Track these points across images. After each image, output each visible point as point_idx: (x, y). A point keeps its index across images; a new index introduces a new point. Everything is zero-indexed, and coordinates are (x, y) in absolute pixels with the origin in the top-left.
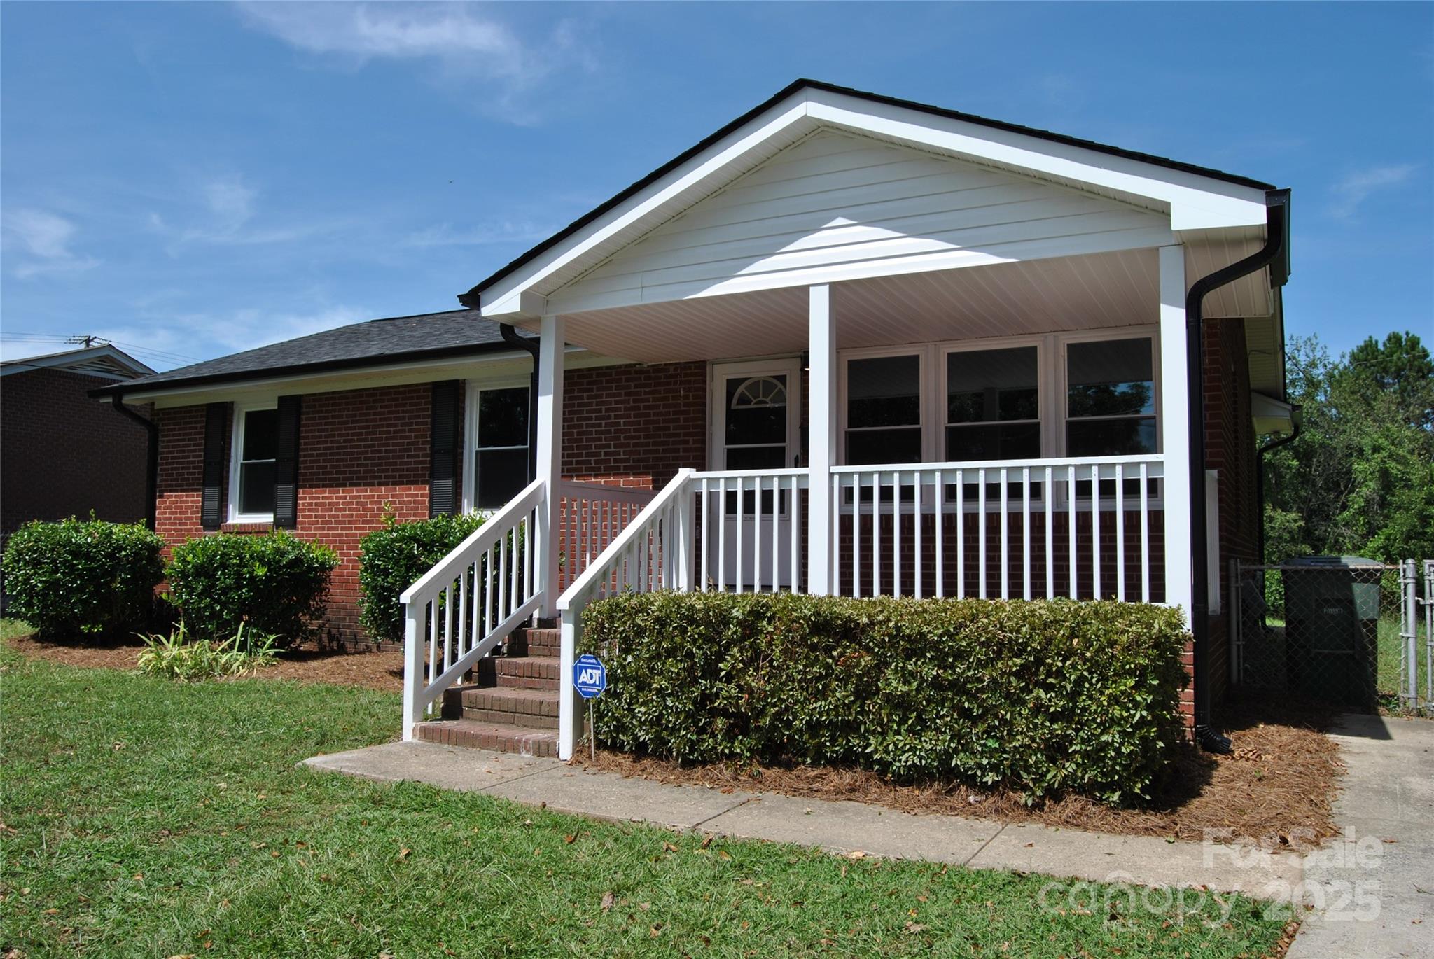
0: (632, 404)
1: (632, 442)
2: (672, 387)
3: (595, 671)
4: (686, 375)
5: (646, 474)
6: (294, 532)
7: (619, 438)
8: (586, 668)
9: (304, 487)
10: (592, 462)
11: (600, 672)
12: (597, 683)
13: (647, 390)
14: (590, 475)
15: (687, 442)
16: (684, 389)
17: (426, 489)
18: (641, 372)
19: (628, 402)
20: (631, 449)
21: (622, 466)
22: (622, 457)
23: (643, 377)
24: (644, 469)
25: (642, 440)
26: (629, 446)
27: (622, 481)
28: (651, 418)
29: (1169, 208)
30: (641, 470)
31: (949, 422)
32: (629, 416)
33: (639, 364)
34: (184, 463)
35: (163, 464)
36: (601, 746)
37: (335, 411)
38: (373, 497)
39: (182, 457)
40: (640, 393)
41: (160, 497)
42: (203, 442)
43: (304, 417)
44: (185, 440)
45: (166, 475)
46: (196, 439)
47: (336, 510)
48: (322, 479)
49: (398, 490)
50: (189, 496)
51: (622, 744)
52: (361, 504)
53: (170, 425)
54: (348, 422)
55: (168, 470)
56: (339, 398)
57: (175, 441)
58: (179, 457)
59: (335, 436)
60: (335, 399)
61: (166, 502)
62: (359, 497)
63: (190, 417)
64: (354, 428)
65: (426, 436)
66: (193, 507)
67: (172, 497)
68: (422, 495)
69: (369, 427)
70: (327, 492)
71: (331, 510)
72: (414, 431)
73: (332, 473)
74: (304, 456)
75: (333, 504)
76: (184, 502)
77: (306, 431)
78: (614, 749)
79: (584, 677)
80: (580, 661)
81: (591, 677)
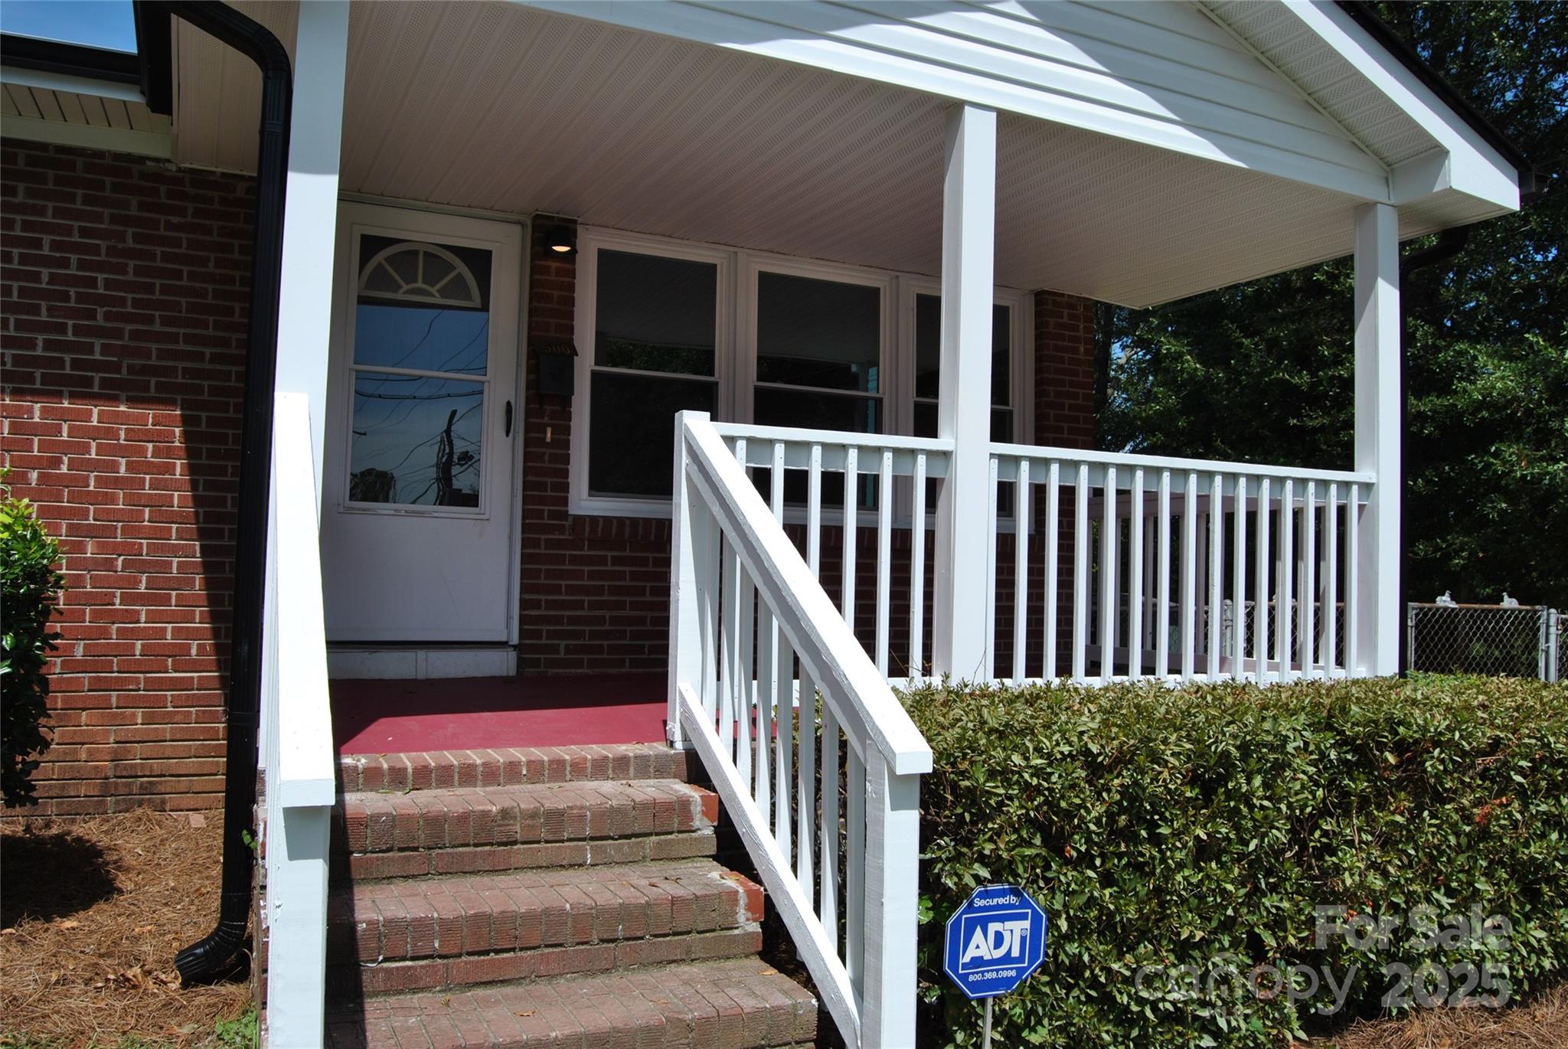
0: (130, 243)
1: (128, 327)
3: (1009, 925)
5: (170, 403)
8: (984, 923)
10: (9, 361)
11: (1026, 924)
12: (1015, 953)
13: (175, 220)
19: (120, 236)
20: (126, 341)
21: (97, 377)
22: (98, 357)
23: (163, 189)
24: (157, 390)
25: (157, 327)
26: (120, 337)
27: (95, 411)
28: (184, 283)
29: (1438, 154)
30: (152, 392)
31: (759, 379)
32: (122, 270)
33: (157, 160)
40: (153, 224)
79: (980, 946)
80: (971, 908)
81: (999, 939)
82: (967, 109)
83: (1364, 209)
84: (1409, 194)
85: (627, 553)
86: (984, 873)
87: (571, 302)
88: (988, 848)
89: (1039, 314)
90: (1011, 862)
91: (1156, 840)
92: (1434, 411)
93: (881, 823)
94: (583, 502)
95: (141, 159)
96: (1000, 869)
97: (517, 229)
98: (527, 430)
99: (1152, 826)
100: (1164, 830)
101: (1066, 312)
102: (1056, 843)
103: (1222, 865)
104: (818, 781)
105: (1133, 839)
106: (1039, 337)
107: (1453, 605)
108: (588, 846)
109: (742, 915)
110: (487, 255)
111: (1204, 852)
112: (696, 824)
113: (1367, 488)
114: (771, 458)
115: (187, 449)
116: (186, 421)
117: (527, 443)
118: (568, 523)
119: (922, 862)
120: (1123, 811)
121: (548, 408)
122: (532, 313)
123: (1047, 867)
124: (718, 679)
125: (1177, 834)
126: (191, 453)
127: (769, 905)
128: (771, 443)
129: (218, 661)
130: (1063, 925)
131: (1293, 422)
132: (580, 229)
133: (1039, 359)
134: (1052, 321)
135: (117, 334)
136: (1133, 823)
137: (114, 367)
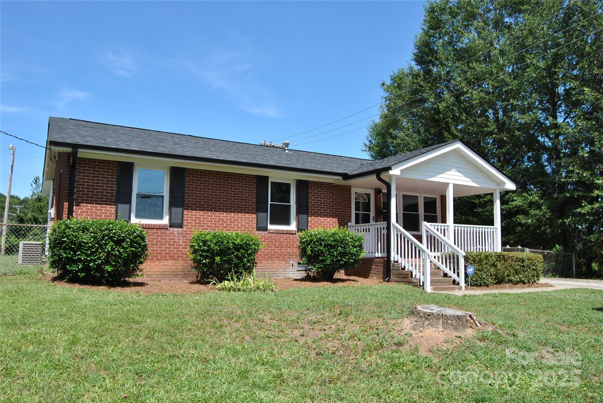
0: (331, 195)
2: (343, 192)
3: (471, 269)
4: (347, 189)
5: (336, 218)
6: (182, 229)
7: (327, 206)
9: (187, 209)
10: (319, 212)
13: (336, 192)
14: (318, 217)
15: (348, 209)
16: (346, 193)
17: (254, 216)
19: (330, 194)
20: (331, 209)
22: (328, 212)
23: (334, 187)
24: (335, 216)
25: (335, 207)
27: (328, 219)
28: (337, 201)
29: (504, 183)
32: (330, 199)
34: (99, 189)
35: (79, 188)
36: (471, 285)
37: (206, 178)
38: (227, 217)
39: (97, 186)
40: (333, 192)
41: (76, 205)
42: (115, 180)
43: (187, 178)
44: (99, 177)
45: (82, 194)
46: (109, 178)
47: (207, 221)
48: (198, 207)
49: (240, 215)
50: (103, 207)
51: (476, 284)
52: (221, 219)
53: (86, 167)
54: (213, 184)
55: (84, 191)
56: (208, 173)
57: (90, 176)
58: (94, 186)
59: (205, 189)
60: (206, 173)
61: (83, 209)
62: (220, 216)
63: (103, 166)
64: (217, 187)
65: (253, 195)
66: (106, 213)
67: (88, 206)
68: (252, 218)
69: (224, 188)
70: (202, 213)
71: (204, 221)
72: (247, 192)
73: (205, 205)
74: (187, 196)
75: (205, 218)
76: (99, 210)
77: (188, 185)
78: (474, 286)
79: (469, 270)
80: (468, 267)
82: (450, 184)
84: (501, 188)
86: (469, 264)
87: (381, 201)
88: (469, 262)
89: (441, 199)
90: (471, 263)
91: (482, 262)
92: (505, 208)
93: (461, 260)
95: (332, 183)
97: (373, 190)
98: (376, 221)
106: (441, 203)
107: (509, 248)
110: (370, 194)
111: (486, 264)
113: (496, 228)
115: (338, 224)
116: (338, 220)
119: (464, 264)
120: (480, 259)
121: (379, 217)
122: (376, 203)
123: (474, 264)
125: (484, 262)
127: (444, 272)
130: (475, 269)
131: (475, 210)
132: (382, 190)
133: (441, 206)
134: (443, 200)
135: (330, 208)
136: (480, 261)
137: (330, 213)
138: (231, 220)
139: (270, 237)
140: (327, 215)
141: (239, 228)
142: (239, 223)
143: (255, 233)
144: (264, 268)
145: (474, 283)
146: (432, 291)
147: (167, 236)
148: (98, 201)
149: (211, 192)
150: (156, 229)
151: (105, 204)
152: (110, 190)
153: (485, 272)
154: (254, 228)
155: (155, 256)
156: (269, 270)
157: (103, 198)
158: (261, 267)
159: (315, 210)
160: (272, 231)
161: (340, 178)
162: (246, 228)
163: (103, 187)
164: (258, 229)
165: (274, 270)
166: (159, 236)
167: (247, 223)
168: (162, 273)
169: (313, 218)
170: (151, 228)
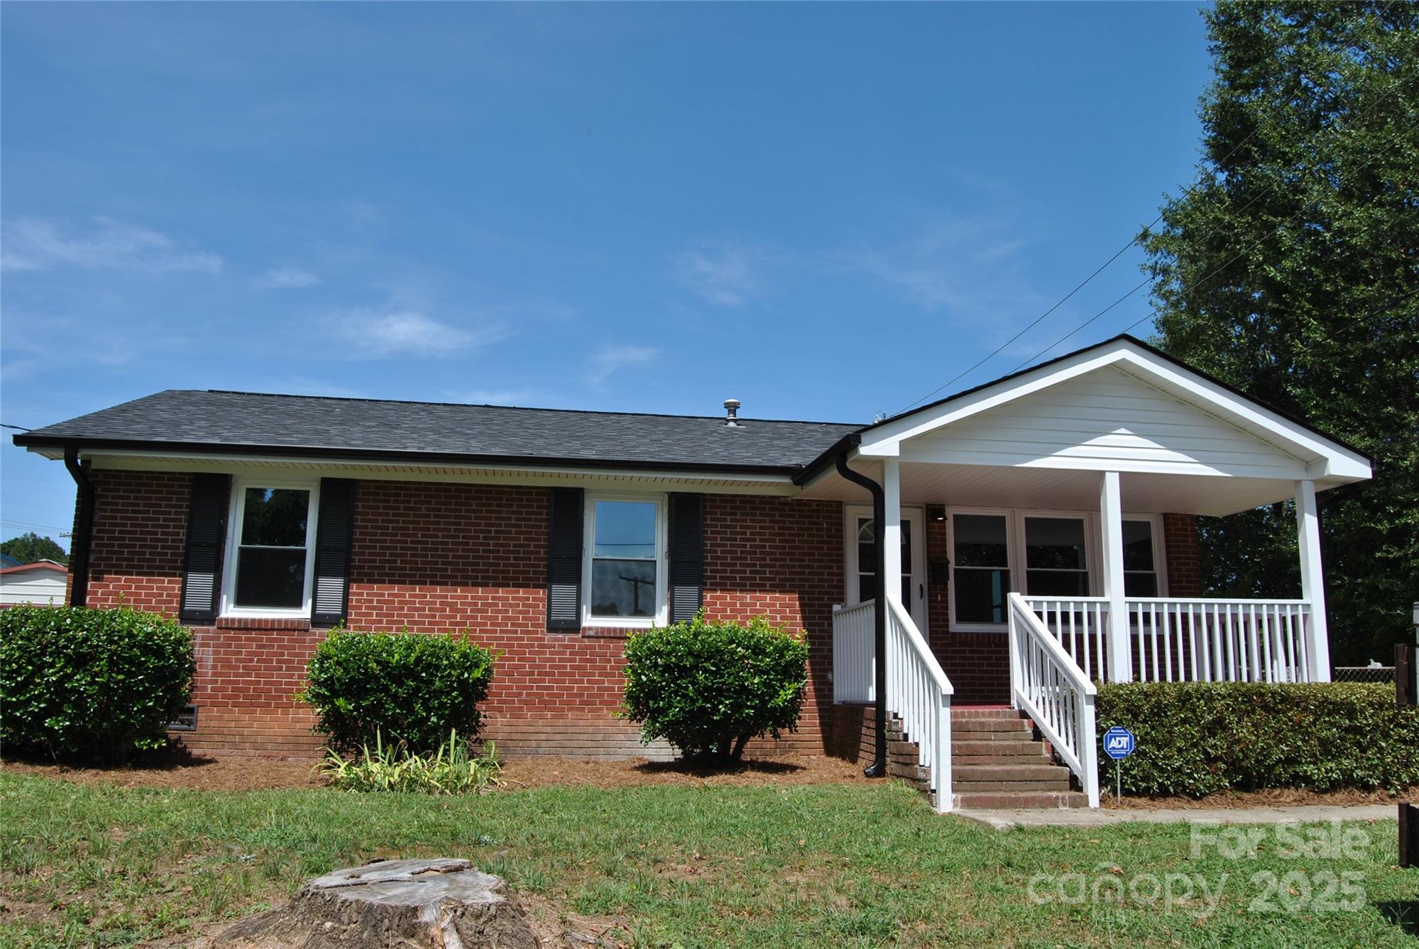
0: (777, 531)
1: (778, 563)
2: (815, 520)
4: (827, 511)
5: (793, 592)
7: (765, 559)
8: (1115, 737)
9: (360, 581)
10: (738, 578)
11: (1128, 738)
12: (1125, 747)
13: (792, 520)
14: (736, 590)
15: (831, 567)
16: (827, 523)
17: (541, 593)
18: (785, 504)
19: (773, 528)
20: (777, 569)
21: (768, 583)
22: (768, 575)
23: (787, 508)
24: (790, 587)
25: (788, 563)
26: (775, 567)
27: (768, 596)
28: (796, 544)
30: (788, 588)
31: (1028, 567)
32: (774, 541)
33: (784, 497)
34: (145, 540)
35: (103, 538)
36: (1127, 793)
37: (409, 502)
38: (466, 597)
39: (141, 533)
40: (784, 522)
41: (94, 579)
42: (183, 517)
43: (360, 504)
44: (148, 512)
45: (107, 552)
46: (170, 513)
47: (409, 609)
48: (388, 575)
49: (501, 592)
50: (154, 581)
51: (1148, 789)
52: (448, 604)
53: (119, 491)
54: (429, 516)
55: (113, 546)
56: (416, 489)
57: (127, 511)
58: (135, 533)
59: (408, 529)
60: (410, 489)
61: (107, 586)
62: (446, 597)
63: (158, 485)
64: (438, 523)
65: (539, 540)
66: (161, 595)
67: (119, 580)
68: (534, 599)
69: (459, 524)
70: (396, 589)
71: (402, 609)
72: (522, 533)
73: (405, 569)
74: (360, 547)
75: (406, 602)
76: (143, 588)
77: (363, 520)
78: (1139, 794)
79: (1114, 743)
80: (1110, 732)
81: (1120, 743)
82: (1107, 473)
83: (1297, 483)
84: (1316, 477)
85: (975, 648)
86: (1113, 722)
87: (945, 540)
88: (1114, 716)
89: (1166, 525)
90: (1121, 720)
91: (1167, 716)
93: (1083, 709)
94: (955, 627)
96: (1119, 722)
97: (920, 510)
98: (929, 596)
99: (1165, 713)
100: (1169, 713)
101: (1180, 522)
102: (1135, 716)
103: (1190, 726)
104: (1066, 711)
105: (1159, 716)
106: (1166, 536)
108: (992, 734)
109: (1044, 751)
111: (1184, 721)
112: (1026, 729)
114: (1042, 607)
115: (801, 610)
116: (800, 599)
117: (930, 602)
118: (950, 635)
119: (1096, 724)
120: (1155, 707)
121: (938, 587)
122: (928, 546)
123: (1133, 723)
124: (1030, 685)
125: (1174, 715)
126: (803, 612)
127: (1053, 748)
128: (1042, 602)
129: (816, 695)
130: (1138, 738)
132: (946, 507)
133: (1167, 547)
134: (1172, 528)
135: (774, 566)
136: (1159, 711)
137: (774, 579)
138: (476, 604)
139: (587, 647)
140: (765, 585)
141: (498, 625)
142: (499, 611)
143: (542, 639)
144: (570, 730)
145: (1137, 787)
146: (958, 810)
147: (305, 648)
148: (142, 567)
149: (423, 536)
150: (279, 630)
151: (160, 575)
152: (173, 541)
153: (1180, 751)
154: (541, 626)
155: (274, 698)
156: (585, 737)
157: (155, 560)
158: (562, 729)
159: (725, 571)
160: (591, 633)
161: (786, 480)
162: (519, 625)
163: (156, 533)
164: (553, 627)
165: (599, 737)
166: (285, 647)
167: (520, 612)
168: (291, 739)
169: (718, 593)
170: (266, 630)
